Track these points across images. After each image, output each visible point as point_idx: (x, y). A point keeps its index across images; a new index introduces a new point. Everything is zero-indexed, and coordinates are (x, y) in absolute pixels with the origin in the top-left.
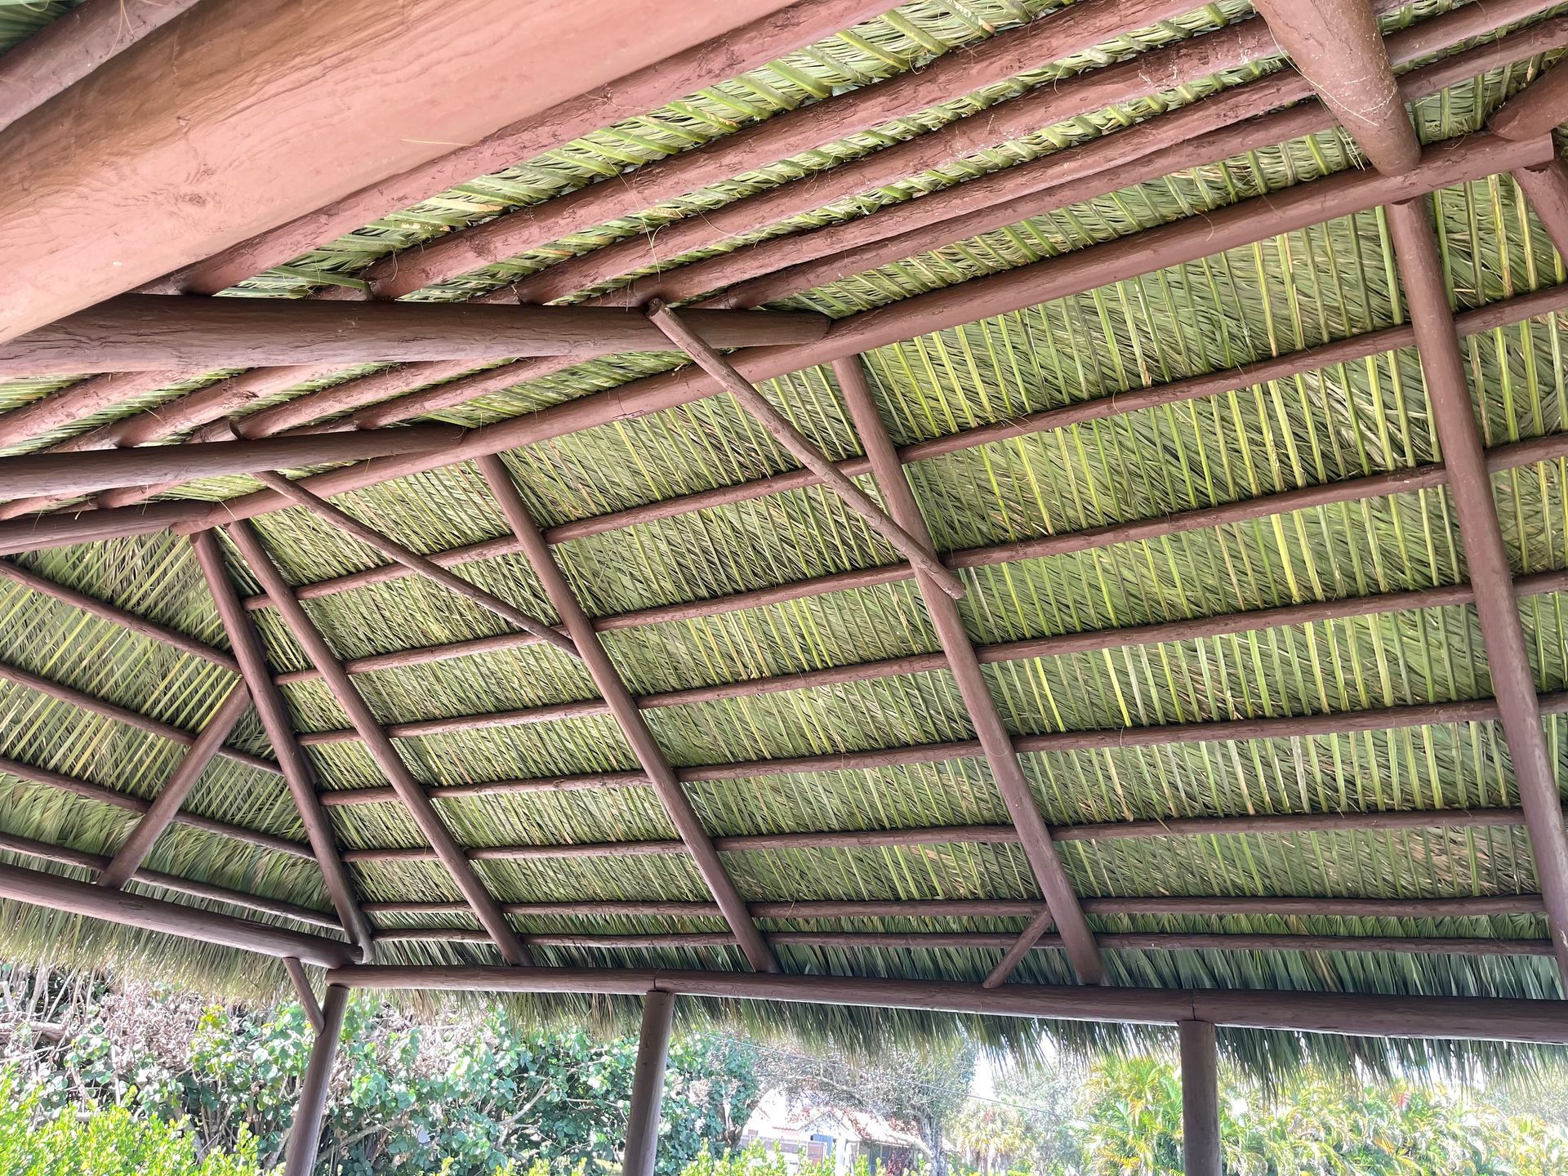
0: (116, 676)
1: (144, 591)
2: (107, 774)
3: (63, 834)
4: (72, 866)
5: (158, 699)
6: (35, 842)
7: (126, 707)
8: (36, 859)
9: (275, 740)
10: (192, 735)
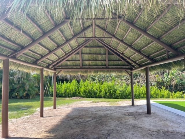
0: (98, 52)
1: (95, 45)
2: (102, 59)
3: (102, 64)
4: (104, 67)
5: (102, 52)
6: (100, 66)
7: (100, 54)
8: (101, 67)
9: (112, 53)
10: (105, 54)
